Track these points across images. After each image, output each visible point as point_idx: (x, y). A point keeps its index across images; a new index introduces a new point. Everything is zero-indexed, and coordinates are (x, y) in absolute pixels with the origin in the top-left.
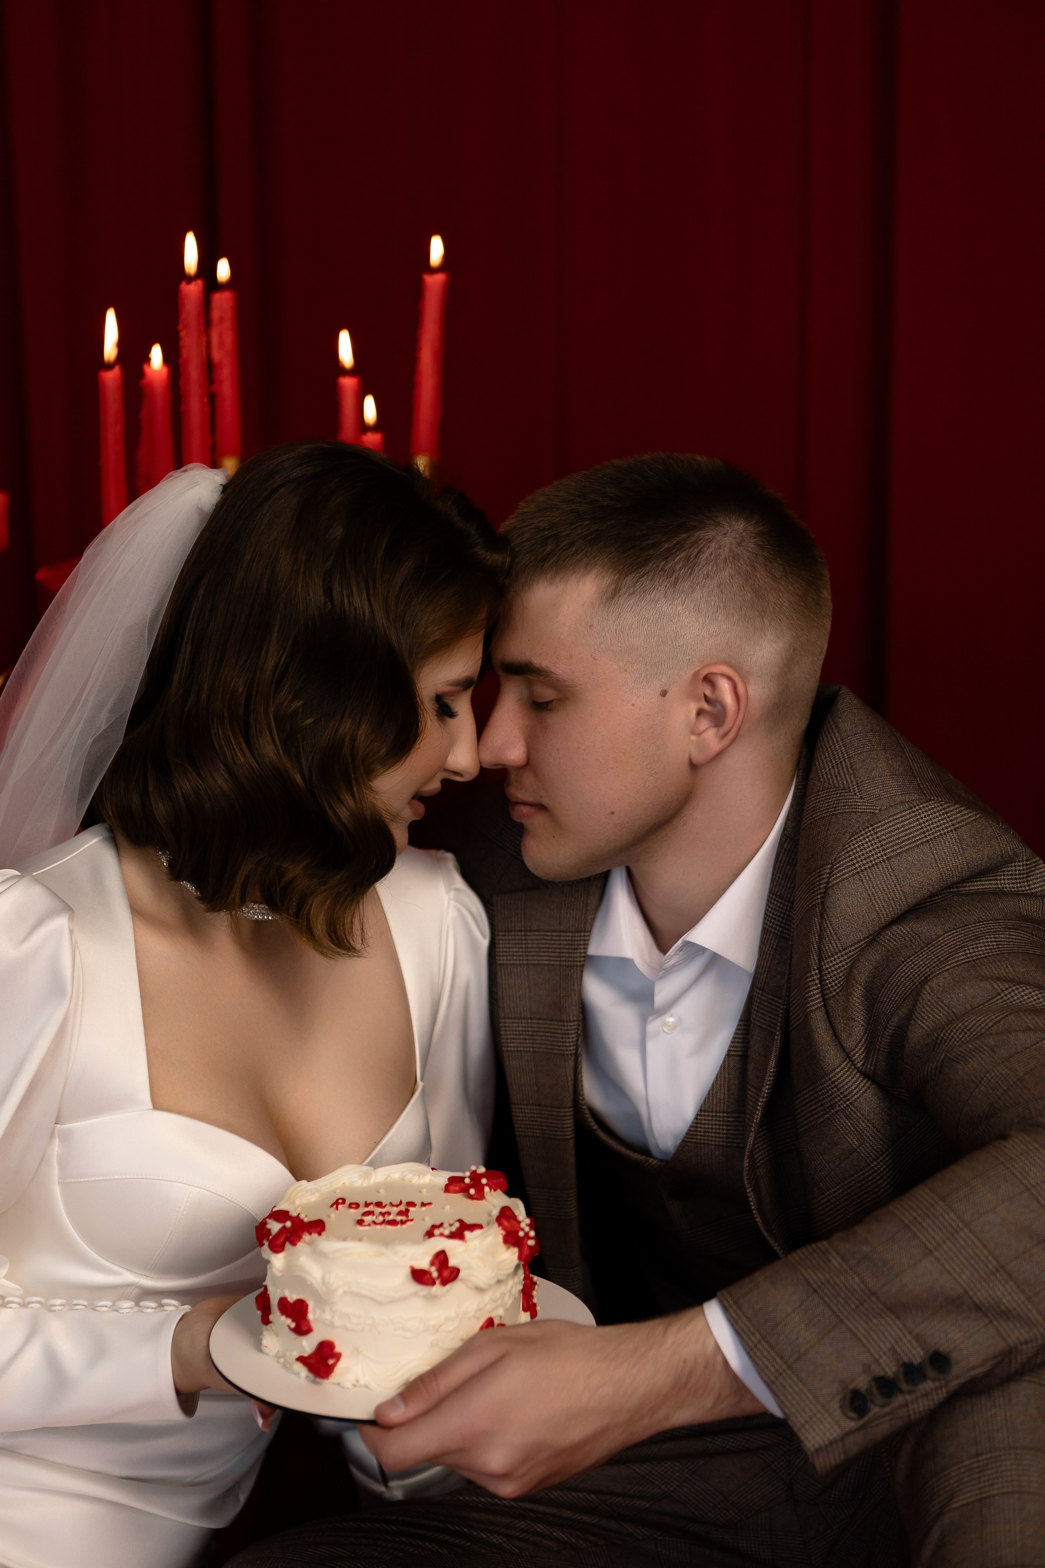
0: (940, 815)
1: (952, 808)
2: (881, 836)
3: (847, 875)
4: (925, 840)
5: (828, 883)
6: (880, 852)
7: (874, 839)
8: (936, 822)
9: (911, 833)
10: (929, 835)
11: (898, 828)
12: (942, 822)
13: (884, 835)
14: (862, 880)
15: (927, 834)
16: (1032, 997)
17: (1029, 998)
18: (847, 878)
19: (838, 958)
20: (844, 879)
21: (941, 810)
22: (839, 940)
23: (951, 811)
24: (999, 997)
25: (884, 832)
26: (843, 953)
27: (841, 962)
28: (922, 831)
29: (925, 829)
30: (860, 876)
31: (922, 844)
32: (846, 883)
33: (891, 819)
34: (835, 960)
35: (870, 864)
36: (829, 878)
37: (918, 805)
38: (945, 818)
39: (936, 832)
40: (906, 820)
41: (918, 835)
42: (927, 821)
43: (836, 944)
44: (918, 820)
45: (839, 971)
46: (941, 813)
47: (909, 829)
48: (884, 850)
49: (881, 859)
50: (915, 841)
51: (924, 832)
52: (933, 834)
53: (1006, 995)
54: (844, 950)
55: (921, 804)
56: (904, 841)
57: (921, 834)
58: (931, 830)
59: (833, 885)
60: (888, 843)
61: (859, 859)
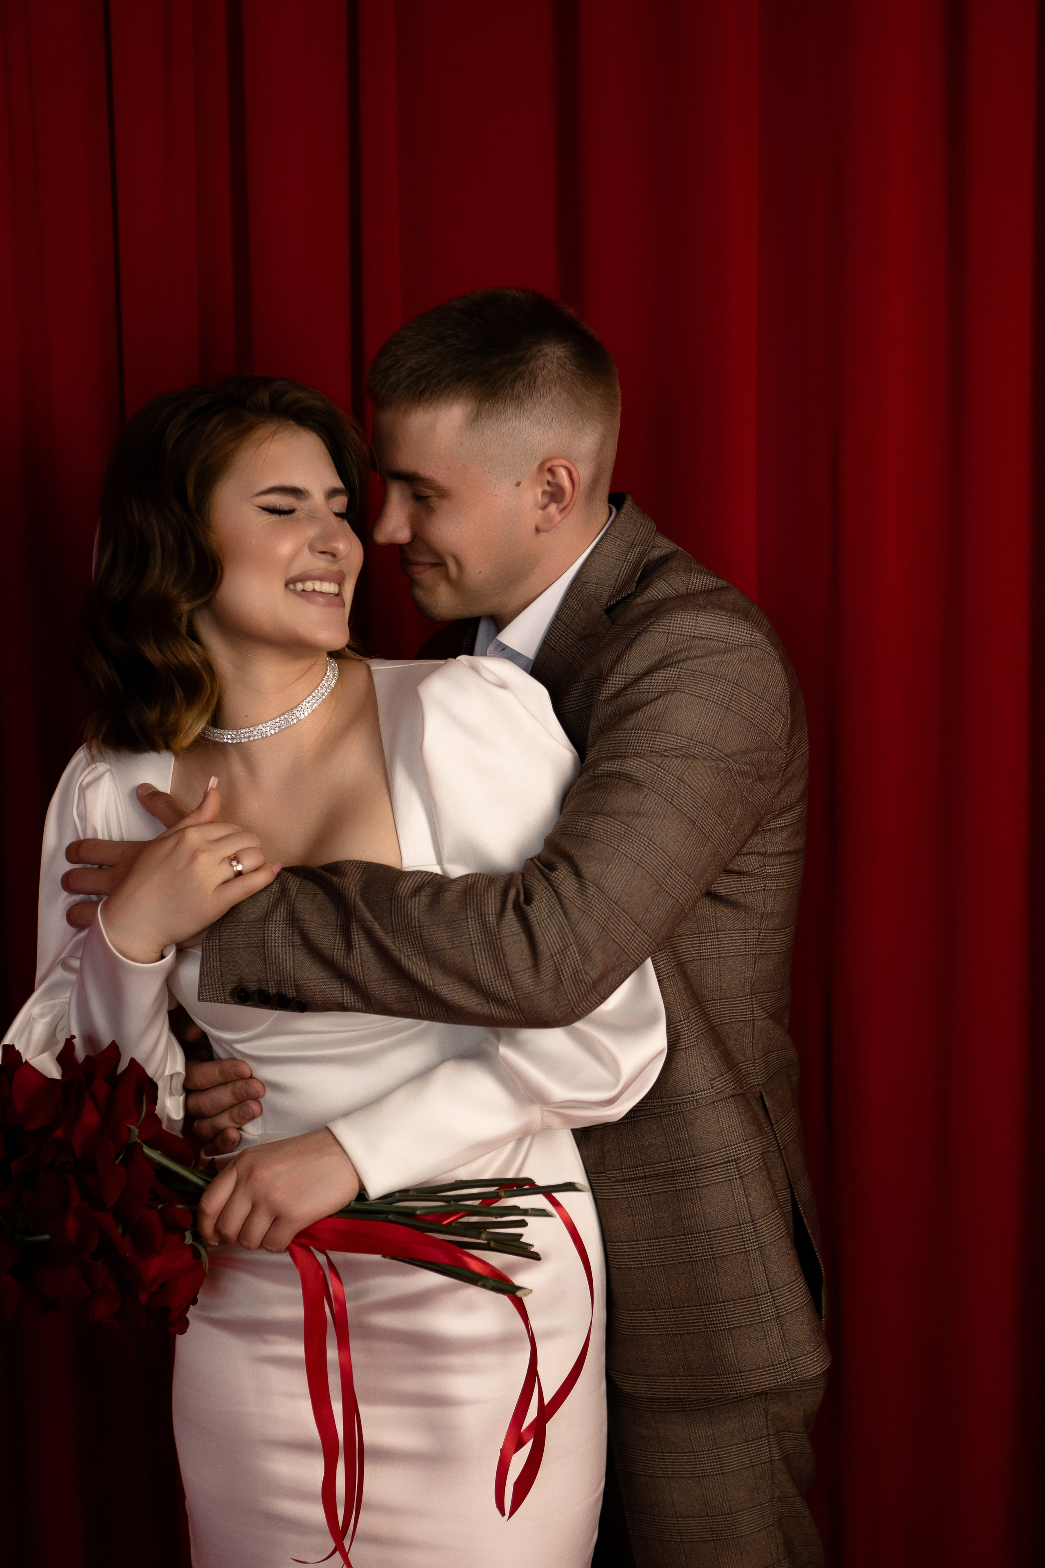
0: (746, 633)
1: (758, 635)
2: (699, 620)
3: (660, 630)
4: (725, 640)
5: (646, 628)
6: (691, 629)
7: (693, 619)
8: (740, 635)
9: (720, 630)
10: (730, 640)
11: (713, 623)
12: (744, 638)
13: (701, 620)
14: (668, 639)
15: (729, 638)
16: (639, 848)
17: (637, 846)
18: (659, 632)
19: (619, 677)
20: (657, 631)
21: (750, 630)
22: (627, 666)
23: (755, 636)
24: (627, 827)
25: (703, 619)
26: (624, 676)
27: (619, 681)
28: (727, 634)
29: (730, 634)
30: (668, 636)
31: (721, 641)
32: (657, 634)
33: (713, 615)
34: (616, 677)
35: (680, 632)
36: (648, 626)
37: (736, 618)
38: (748, 637)
39: (736, 641)
40: (722, 621)
41: (723, 635)
42: (736, 630)
43: (624, 668)
44: (730, 626)
45: (614, 686)
46: (748, 632)
47: (720, 627)
48: (695, 629)
49: (689, 634)
50: (718, 637)
51: (728, 636)
52: (733, 640)
53: (630, 831)
54: (626, 675)
55: (739, 619)
56: (712, 632)
57: (726, 635)
58: (734, 637)
59: (648, 631)
60: (701, 627)
61: (675, 625)
